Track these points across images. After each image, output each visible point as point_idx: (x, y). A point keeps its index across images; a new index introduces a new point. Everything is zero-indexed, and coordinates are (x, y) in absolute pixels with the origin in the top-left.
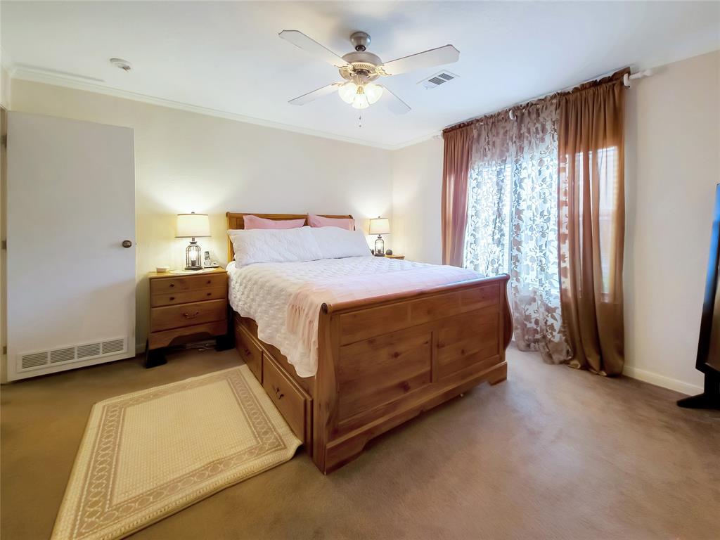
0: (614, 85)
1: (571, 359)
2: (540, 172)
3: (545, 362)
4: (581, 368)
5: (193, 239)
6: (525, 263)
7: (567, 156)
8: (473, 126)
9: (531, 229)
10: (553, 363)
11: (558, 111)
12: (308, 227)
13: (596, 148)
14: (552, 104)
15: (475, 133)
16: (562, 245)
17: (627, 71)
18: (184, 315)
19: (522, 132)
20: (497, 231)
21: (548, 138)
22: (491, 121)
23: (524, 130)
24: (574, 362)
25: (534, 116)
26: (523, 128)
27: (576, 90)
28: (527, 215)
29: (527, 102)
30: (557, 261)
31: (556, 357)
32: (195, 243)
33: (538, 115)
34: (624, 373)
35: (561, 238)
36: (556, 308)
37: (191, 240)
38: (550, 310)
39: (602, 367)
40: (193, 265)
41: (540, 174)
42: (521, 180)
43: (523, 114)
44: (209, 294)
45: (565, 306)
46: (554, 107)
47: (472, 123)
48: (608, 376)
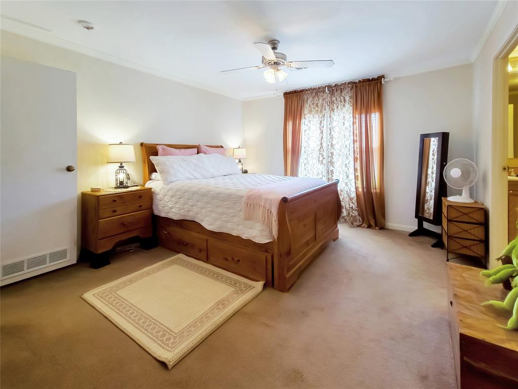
0: (378, 82)
1: (362, 224)
2: (344, 123)
3: (351, 227)
4: (367, 228)
5: (121, 164)
6: (336, 174)
7: (357, 116)
8: (304, 93)
9: (339, 155)
10: (354, 227)
11: (352, 91)
12: (201, 155)
13: (371, 113)
14: (349, 87)
15: (305, 97)
16: (356, 164)
17: (383, 77)
18: (123, 224)
19: (333, 100)
20: (320, 156)
21: (347, 104)
22: (315, 91)
23: (334, 99)
24: (364, 225)
25: (339, 92)
26: (333, 98)
27: (360, 81)
28: (337, 147)
29: (335, 84)
30: (353, 172)
31: (355, 223)
32: (123, 167)
33: (341, 92)
34: (386, 227)
35: (355, 159)
36: (354, 197)
37: (119, 165)
38: (351, 199)
39: (376, 225)
40: (121, 185)
41: (344, 125)
42: (333, 128)
43: (333, 90)
44: (140, 206)
45: (358, 196)
46: (350, 89)
47: (303, 91)
48: (379, 229)
